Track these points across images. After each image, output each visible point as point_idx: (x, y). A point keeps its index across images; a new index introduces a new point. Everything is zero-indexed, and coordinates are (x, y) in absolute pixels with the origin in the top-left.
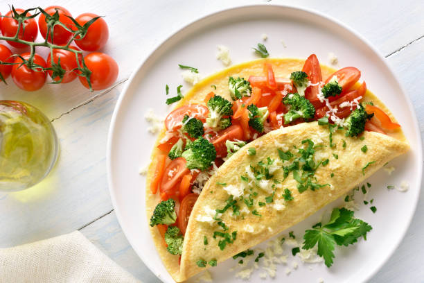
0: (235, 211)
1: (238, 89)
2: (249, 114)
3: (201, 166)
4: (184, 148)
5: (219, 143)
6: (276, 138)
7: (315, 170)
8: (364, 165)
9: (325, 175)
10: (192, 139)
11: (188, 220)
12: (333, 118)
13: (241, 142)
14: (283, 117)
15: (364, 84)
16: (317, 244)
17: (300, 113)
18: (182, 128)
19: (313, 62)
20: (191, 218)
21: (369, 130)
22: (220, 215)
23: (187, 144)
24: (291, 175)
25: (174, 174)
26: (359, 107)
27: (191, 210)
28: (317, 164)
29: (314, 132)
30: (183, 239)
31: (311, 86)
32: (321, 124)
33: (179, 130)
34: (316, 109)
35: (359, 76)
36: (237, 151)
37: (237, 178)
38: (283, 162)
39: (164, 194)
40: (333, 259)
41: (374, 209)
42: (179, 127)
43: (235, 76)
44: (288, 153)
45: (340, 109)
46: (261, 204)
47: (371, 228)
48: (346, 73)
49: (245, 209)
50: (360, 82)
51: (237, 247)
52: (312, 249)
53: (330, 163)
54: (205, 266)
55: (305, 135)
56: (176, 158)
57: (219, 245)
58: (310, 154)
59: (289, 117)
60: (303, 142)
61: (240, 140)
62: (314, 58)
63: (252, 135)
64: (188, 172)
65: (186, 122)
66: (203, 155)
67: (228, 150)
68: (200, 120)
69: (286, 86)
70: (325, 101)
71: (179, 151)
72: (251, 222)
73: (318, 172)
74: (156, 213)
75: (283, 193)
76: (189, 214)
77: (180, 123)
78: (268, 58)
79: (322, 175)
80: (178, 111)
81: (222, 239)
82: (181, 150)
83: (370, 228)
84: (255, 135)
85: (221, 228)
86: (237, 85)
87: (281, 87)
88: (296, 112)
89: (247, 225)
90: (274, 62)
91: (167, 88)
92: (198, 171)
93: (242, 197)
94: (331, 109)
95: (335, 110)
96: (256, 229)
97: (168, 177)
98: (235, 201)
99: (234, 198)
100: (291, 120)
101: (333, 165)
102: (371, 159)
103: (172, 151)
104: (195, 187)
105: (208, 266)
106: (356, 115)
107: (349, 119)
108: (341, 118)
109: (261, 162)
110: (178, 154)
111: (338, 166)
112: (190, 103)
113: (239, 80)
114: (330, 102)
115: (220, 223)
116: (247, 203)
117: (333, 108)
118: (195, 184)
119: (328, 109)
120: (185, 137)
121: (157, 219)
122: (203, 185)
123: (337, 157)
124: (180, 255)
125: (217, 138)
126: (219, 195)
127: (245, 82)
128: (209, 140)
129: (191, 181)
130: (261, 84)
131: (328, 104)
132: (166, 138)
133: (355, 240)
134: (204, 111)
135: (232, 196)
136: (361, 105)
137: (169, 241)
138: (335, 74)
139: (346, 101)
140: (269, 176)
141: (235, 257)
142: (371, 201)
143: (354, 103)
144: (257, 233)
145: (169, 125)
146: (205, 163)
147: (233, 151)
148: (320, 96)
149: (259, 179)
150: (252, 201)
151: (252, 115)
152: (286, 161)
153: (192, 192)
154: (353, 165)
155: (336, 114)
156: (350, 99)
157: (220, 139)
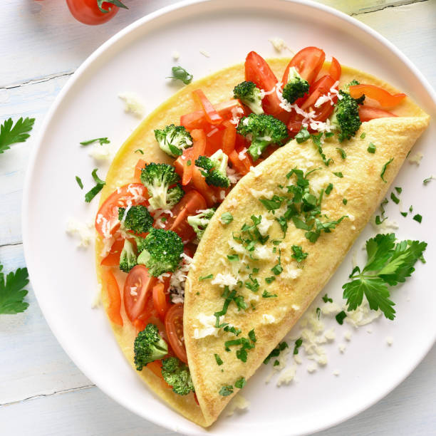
0: (238, 305)
1: (173, 144)
2: (202, 172)
3: (170, 266)
4: (137, 252)
5: (179, 225)
6: (250, 186)
7: (319, 205)
8: (379, 170)
9: (335, 204)
10: (142, 235)
11: (183, 342)
12: (314, 126)
13: (208, 211)
14: (248, 154)
15: (335, 61)
16: (364, 296)
17: (268, 139)
18: (122, 226)
19: (255, 62)
20: (186, 338)
21: (368, 120)
22: (222, 318)
23: (139, 244)
24: (291, 225)
25: (139, 291)
26: (341, 97)
27: (181, 329)
28: (318, 196)
29: (295, 155)
30: (188, 370)
31: (266, 96)
32: (300, 141)
33: (119, 231)
34: (287, 124)
35: (323, 54)
36: (206, 225)
37: (223, 261)
38: (274, 213)
39: (137, 322)
40: (393, 307)
41: (418, 218)
42: (118, 227)
43: (161, 126)
44: (274, 199)
45: (317, 111)
46: (269, 281)
47: (426, 245)
48: (304, 58)
49: (250, 296)
50: (328, 60)
51: (263, 349)
52: (361, 305)
53: (335, 186)
54: (232, 392)
55: (287, 165)
56: (132, 268)
57: (238, 357)
58: (303, 187)
59: (256, 150)
60: (289, 176)
61: (205, 209)
62: (254, 57)
63: (217, 195)
64: (155, 281)
65: (124, 218)
66: (165, 253)
67: (196, 229)
68: (140, 204)
69: (232, 111)
70: (293, 109)
71: (131, 257)
72: (267, 309)
73: (324, 205)
74: (137, 352)
75: (290, 253)
76: (182, 334)
77: (117, 222)
78: (193, 82)
79: (331, 208)
80: (107, 205)
81: (240, 347)
82: (133, 255)
83: (424, 245)
84: (222, 194)
85: (230, 334)
86: (168, 138)
87: (227, 114)
88: (261, 139)
89: (264, 316)
90: (204, 83)
91: (79, 180)
92: (168, 275)
93: (240, 282)
94: (306, 115)
95: (312, 114)
96: (277, 316)
97: (133, 297)
98: (234, 291)
99: (231, 289)
100: (259, 153)
101: (340, 188)
102: (387, 157)
103: (122, 261)
104: (173, 295)
105: (236, 390)
106: (340, 110)
107: (335, 119)
108: (324, 121)
109: (245, 225)
110: (131, 261)
111: (347, 185)
112: (118, 188)
113: (168, 129)
114: (300, 107)
115: (226, 329)
116: (250, 287)
117: (308, 112)
118: (172, 292)
119: (301, 118)
120: (131, 236)
121: (142, 359)
122: (183, 289)
123: (340, 175)
124: (194, 392)
125: (173, 220)
126: (208, 293)
127: (178, 129)
128: (163, 226)
129: (165, 290)
130: (200, 122)
131: (299, 111)
132: (107, 249)
133: (412, 270)
134: (140, 191)
135: (227, 287)
136: (341, 93)
137: (171, 380)
138: (290, 65)
139: (320, 96)
140: (263, 240)
141: (266, 362)
142: (411, 210)
143: (332, 94)
144: (280, 319)
145: (104, 231)
146: (172, 261)
147: (202, 228)
148: (285, 106)
149: (252, 249)
150: (256, 281)
151: (206, 171)
152: (276, 211)
153: (173, 304)
154: (366, 176)
155: (314, 119)
156: (325, 92)
157: (178, 218)
